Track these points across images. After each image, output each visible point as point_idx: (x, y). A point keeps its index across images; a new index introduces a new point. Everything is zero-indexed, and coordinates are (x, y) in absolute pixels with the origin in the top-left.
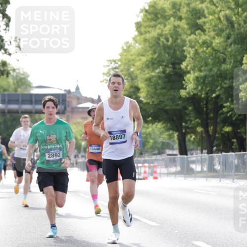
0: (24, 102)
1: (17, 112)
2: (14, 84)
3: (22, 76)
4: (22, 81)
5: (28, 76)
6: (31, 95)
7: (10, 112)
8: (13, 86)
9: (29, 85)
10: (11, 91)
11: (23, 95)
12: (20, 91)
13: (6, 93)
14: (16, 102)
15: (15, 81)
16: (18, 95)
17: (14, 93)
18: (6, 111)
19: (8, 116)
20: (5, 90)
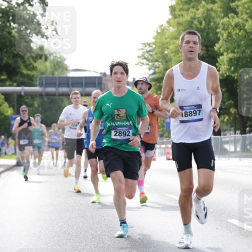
0: (61, 85)
1: (54, 95)
2: (51, 68)
3: (59, 60)
4: (59, 65)
5: (65, 60)
6: (68, 78)
7: (48, 94)
8: (49, 70)
9: (65, 69)
10: (49, 75)
11: (60, 78)
12: (57, 74)
13: (44, 76)
14: (53, 85)
15: (52, 65)
16: (56, 78)
17: (51, 76)
18: (44, 94)
19: (46, 99)
20: (42, 74)
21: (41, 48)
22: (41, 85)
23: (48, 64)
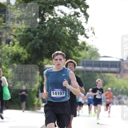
0: (95, 66)
1: (91, 72)
3: (94, 50)
4: (95, 53)
5: (98, 50)
6: (100, 62)
7: (87, 71)
8: (88, 56)
9: (98, 56)
11: (95, 62)
12: (93, 59)
13: (85, 60)
14: (91, 65)
15: (90, 53)
16: (92, 61)
17: (89, 60)
18: (85, 71)
19: (86, 74)
20: (84, 58)
21: (84, 43)
22: (83, 65)
23: (87, 52)
